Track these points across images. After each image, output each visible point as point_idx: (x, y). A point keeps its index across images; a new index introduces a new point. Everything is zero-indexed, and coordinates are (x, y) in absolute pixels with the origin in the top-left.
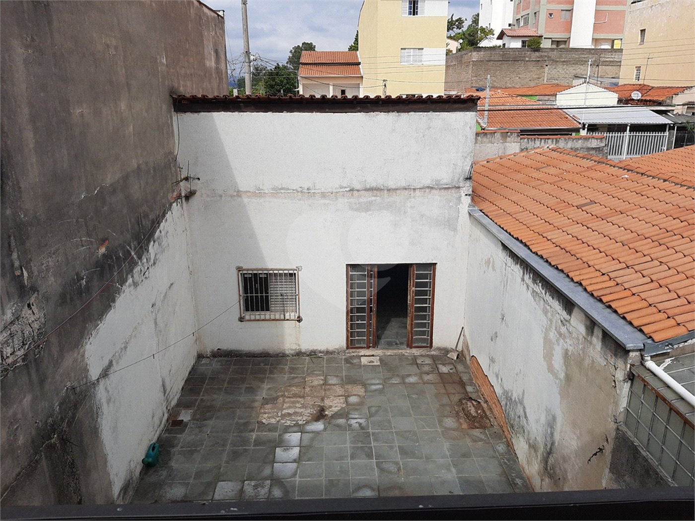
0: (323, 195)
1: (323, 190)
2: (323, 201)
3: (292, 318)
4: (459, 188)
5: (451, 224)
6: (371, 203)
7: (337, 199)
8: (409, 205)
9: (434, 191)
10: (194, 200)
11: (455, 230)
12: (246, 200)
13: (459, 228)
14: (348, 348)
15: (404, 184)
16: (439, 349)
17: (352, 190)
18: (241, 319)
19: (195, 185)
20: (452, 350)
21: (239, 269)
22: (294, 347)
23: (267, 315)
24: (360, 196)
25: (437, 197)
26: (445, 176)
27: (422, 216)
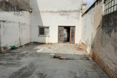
0: (55, 12)
1: (54, 11)
2: (54, 13)
3: (48, 36)
4: (80, 11)
5: (78, 18)
6: (63, 14)
7: (57, 13)
8: (70, 14)
9: (75, 12)
10: (32, 13)
11: (79, 19)
12: (41, 13)
13: (80, 19)
14: (58, 43)
15: (69, 10)
16: (76, 44)
17: (60, 11)
18: (39, 36)
19: (32, 10)
20: (78, 44)
21: (39, 26)
22: (48, 42)
23: (43, 35)
24: (61, 13)
25: (75, 13)
26: (77, 9)
27: (73, 17)
